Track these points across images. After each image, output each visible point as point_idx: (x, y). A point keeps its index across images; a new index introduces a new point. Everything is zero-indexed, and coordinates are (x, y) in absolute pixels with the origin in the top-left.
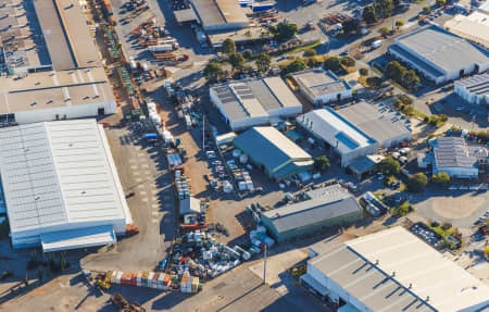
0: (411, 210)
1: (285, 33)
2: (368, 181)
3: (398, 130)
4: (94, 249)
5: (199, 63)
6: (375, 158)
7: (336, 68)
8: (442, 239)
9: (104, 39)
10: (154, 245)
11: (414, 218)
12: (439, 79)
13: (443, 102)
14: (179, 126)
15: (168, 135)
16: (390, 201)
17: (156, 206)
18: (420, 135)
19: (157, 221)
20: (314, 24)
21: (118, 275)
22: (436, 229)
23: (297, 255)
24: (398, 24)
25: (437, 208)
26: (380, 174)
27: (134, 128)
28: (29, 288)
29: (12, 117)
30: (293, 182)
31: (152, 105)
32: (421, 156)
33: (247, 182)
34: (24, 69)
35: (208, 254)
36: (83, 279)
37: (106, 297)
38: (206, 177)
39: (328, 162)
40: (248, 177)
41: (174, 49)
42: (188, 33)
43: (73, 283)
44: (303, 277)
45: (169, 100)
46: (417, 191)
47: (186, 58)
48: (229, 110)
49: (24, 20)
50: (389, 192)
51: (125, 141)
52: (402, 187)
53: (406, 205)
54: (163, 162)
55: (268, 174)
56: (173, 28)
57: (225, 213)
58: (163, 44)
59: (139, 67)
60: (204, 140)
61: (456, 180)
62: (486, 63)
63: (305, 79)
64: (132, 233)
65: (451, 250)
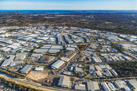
2: (74, 73)
3: (80, 71)
4: (54, 69)
9: (73, 57)
10: (57, 71)
11: (73, 77)
12: (89, 69)
15: (67, 64)
18: (82, 72)
22: (73, 79)
24: (92, 64)
40: (67, 69)
41: (76, 60)
43: (51, 70)
44: (60, 77)
46: (76, 76)
50: (74, 75)
59: (72, 60)
60: (69, 66)
61: (79, 76)
62: (94, 70)
63: (80, 65)
64: (57, 69)
65: (71, 81)
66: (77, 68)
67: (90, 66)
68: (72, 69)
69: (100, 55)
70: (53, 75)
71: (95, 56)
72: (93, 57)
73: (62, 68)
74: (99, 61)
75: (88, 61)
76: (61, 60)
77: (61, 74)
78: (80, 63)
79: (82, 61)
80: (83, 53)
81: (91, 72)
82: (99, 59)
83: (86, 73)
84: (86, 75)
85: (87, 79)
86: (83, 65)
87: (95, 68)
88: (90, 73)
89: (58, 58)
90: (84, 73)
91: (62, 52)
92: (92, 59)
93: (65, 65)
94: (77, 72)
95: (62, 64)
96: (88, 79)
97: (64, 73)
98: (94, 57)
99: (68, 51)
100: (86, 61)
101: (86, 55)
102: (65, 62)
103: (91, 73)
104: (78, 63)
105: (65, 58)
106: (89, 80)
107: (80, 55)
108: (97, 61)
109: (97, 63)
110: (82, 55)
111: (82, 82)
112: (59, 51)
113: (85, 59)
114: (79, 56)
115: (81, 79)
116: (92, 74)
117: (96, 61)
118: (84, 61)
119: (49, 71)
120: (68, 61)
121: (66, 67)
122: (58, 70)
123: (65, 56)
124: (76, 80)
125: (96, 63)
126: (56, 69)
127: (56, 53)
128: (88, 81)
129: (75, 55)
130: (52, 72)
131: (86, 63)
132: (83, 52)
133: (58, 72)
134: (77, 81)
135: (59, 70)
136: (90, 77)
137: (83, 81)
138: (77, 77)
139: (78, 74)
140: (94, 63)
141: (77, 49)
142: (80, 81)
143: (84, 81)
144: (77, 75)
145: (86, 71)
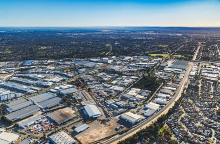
1: (111, 95)
5: (103, 99)
7: (117, 98)
8: (133, 112)
14: (103, 105)
23: (119, 116)
25: (132, 110)
26: (126, 107)
27: (98, 105)
30: (117, 109)
33: (112, 109)
39: (120, 107)
42: (101, 96)
45: (101, 102)
48: (108, 103)
49: (83, 96)
55: (114, 108)
56: (99, 96)
57: (111, 112)
60: (106, 106)
74: (122, 88)
77: (116, 116)
90: (131, 103)
105: (86, 102)
117: (120, 90)
121: (106, 108)
126: (101, 115)
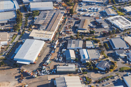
0: (86, 73)
2: (83, 65)
3: (96, 57)
4: (26, 65)
6: (87, 61)
9: (60, 26)
10: (35, 67)
11: (86, 75)
12: (114, 49)
13: (111, 53)
15: (55, 47)
16: (84, 71)
17: (43, 60)
18: (101, 59)
19: (40, 62)
20: (100, 32)
21: (25, 71)
22: (87, 79)
24: (115, 36)
27: (51, 44)
28: (10, 68)
29: (33, 37)
31: (57, 41)
32: (97, 63)
34: (42, 29)
35: (43, 71)
36: (20, 69)
37: (20, 74)
38: (55, 57)
40: (62, 59)
41: (70, 31)
43: (18, 70)
44: (54, 81)
46: (90, 70)
47: (71, 33)
49: (49, 20)
50: (85, 69)
51: (48, 46)
52: (89, 68)
53: (86, 72)
54: (50, 52)
58: (69, 30)
59: (62, 33)
61: (99, 70)
62: (126, 48)
63: (87, 42)
64: (34, 63)
65: (86, 84)
66: (85, 50)
67: (112, 40)
68: (73, 55)
69: (123, 11)
70: (31, 81)
71: (114, 15)
72: (109, 19)
73: (46, 59)
74: (128, 25)
75: (103, 30)
76: (32, 38)
77: (53, 74)
78: (85, 38)
79: (87, 33)
80: (80, 10)
81: (121, 55)
82: (124, 20)
83: (110, 59)
84: (112, 63)
85: (120, 71)
86: (96, 42)
87: (127, 43)
88: (119, 56)
89: (19, 33)
90: (108, 60)
91: (24, 17)
92: (108, 22)
93: (48, 49)
94: (89, 61)
95: (41, 49)
96: (123, 71)
97: (58, 70)
98: (112, 18)
99: (37, 12)
100: (96, 30)
101: (89, 16)
102: (45, 41)
103: (123, 55)
104: (80, 39)
105: (40, 32)
106: (125, 73)
107: (75, 19)
108: (124, 26)
109: (125, 30)
110: (80, 18)
111: (113, 80)
112: (12, 15)
113: (92, 25)
114: (74, 21)
115: (105, 75)
116: (125, 59)
117: (120, 27)
118: (92, 33)
119: (15, 71)
120: (51, 38)
121: (56, 55)
122: (37, 66)
123: (38, 27)
124: (97, 80)
125: (122, 31)
126: (31, 63)
127: (9, 22)
128: (125, 76)
129: (61, 19)
130: (26, 74)
131: (99, 35)
132: (78, 8)
133: (40, 69)
134: (99, 82)
135: (42, 65)
136: (124, 65)
137: (113, 77)
138: (96, 71)
139: (94, 65)
140: (118, 32)
141: (60, 4)
142: (107, 80)
143: (116, 78)
144: (93, 67)
145: (109, 55)
